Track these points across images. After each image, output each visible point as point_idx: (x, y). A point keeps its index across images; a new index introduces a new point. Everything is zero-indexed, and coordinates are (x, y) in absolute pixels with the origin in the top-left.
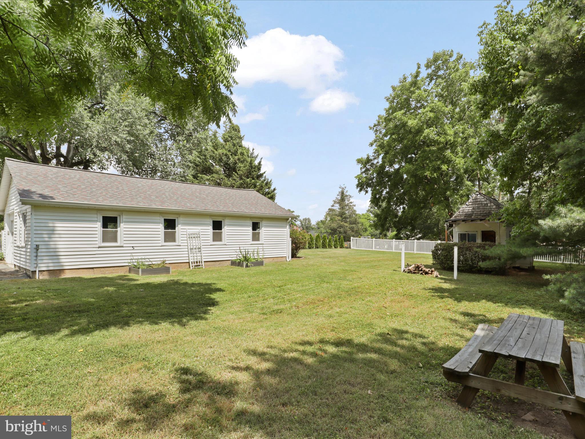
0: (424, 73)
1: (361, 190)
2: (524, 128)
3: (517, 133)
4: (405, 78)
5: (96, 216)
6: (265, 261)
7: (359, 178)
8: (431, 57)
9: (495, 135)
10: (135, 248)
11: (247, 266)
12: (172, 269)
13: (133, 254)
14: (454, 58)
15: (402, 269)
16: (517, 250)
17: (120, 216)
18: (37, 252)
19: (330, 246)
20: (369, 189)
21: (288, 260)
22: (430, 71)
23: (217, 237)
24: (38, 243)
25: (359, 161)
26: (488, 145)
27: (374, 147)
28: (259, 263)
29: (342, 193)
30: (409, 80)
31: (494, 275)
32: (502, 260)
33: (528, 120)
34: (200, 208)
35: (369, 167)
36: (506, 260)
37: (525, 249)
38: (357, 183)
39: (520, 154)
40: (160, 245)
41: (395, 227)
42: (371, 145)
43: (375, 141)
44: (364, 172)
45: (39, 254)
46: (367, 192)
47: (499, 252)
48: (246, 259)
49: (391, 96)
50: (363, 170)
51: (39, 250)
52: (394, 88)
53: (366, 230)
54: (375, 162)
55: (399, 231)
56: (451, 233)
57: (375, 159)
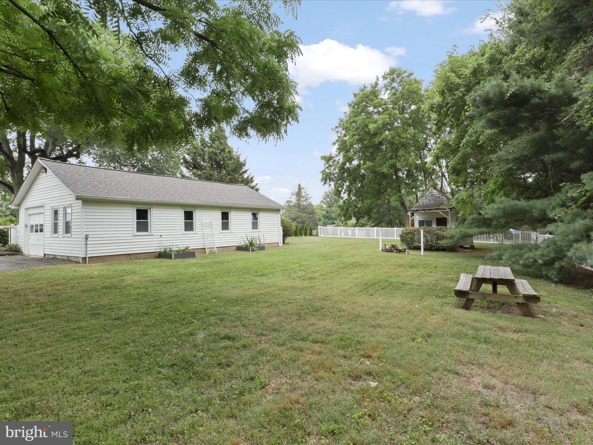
0: (382, 83)
1: (325, 183)
2: (468, 141)
3: (464, 144)
4: (365, 87)
5: (132, 209)
6: (266, 245)
7: (323, 172)
8: (388, 70)
9: (446, 145)
10: (163, 237)
11: (253, 250)
12: (198, 253)
13: (162, 242)
14: (407, 74)
15: (381, 249)
16: (467, 231)
17: (150, 209)
18: (86, 241)
19: (301, 235)
20: (332, 183)
21: (280, 245)
22: (386, 81)
23: (225, 226)
24: (87, 233)
25: (323, 158)
26: (442, 151)
27: (337, 146)
28: (262, 248)
29: (300, 186)
30: (369, 89)
31: (448, 251)
32: (456, 238)
33: (471, 136)
34: (212, 202)
35: (331, 163)
36: (458, 239)
37: (472, 230)
38: (322, 177)
39: (465, 159)
40: (181, 233)
41: (355, 216)
42: (334, 144)
43: (337, 141)
44: (327, 168)
45: (89, 243)
46: (330, 185)
47: (453, 233)
48: (251, 244)
49: (352, 102)
50: (327, 166)
51: (89, 240)
52: (355, 95)
53: (320, 220)
54: (337, 159)
55: (358, 220)
56: (413, 221)
57: (337, 156)
